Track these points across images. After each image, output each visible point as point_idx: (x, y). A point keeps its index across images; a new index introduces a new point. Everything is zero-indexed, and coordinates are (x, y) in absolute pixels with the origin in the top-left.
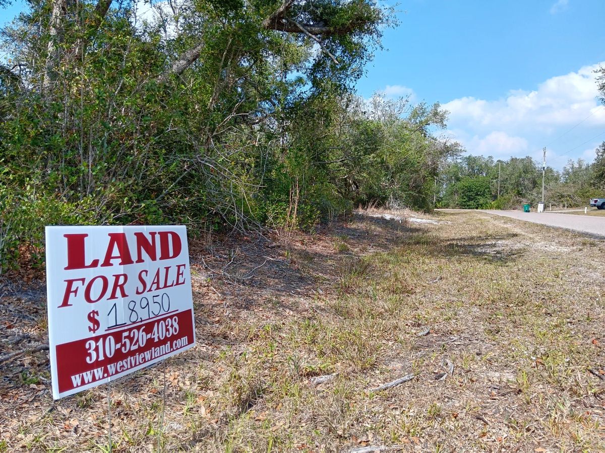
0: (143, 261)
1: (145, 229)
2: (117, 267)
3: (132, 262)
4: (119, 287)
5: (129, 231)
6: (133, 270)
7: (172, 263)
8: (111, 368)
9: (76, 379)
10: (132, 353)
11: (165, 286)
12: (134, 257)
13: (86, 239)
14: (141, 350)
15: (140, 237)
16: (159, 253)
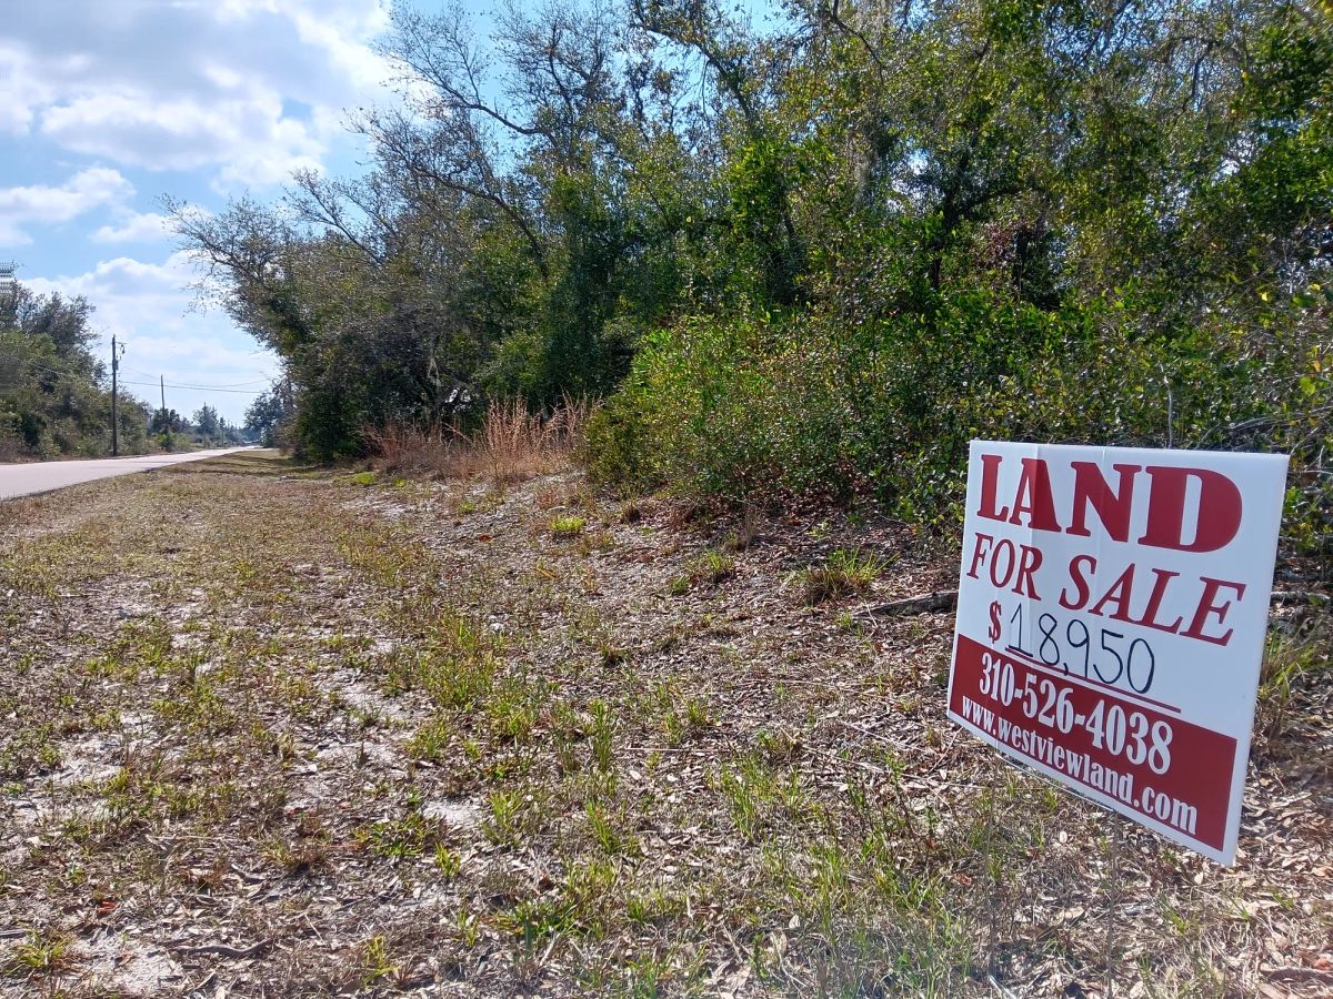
0: (1087, 533)
1: (1106, 457)
3: (1058, 529)
4: (1024, 571)
5: (1061, 458)
6: (1060, 547)
7: (1190, 569)
11: (1148, 620)
12: (1064, 516)
15: (1088, 477)
16: (1138, 522)
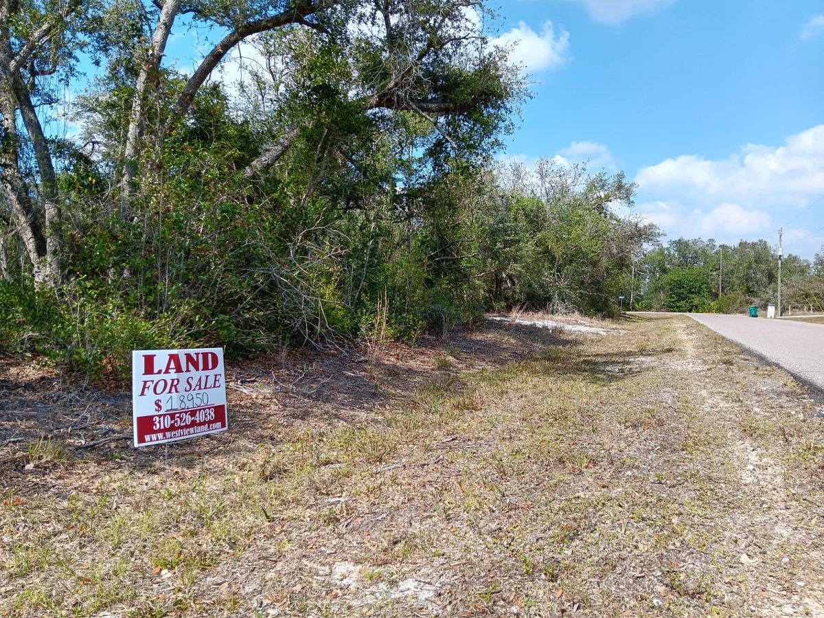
0: (190, 371)
1: (192, 351)
2: (173, 374)
3: (183, 372)
4: (174, 386)
5: (181, 353)
6: (183, 376)
7: (211, 373)
8: (168, 434)
9: (147, 438)
10: (181, 428)
11: (205, 388)
12: (184, 368)
13: (155, 358)
14: (187, 426)
15: (189, 357)
16: (201, 366)
